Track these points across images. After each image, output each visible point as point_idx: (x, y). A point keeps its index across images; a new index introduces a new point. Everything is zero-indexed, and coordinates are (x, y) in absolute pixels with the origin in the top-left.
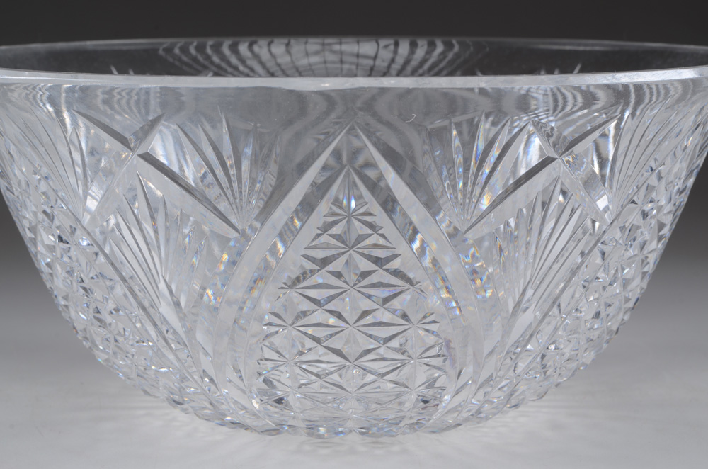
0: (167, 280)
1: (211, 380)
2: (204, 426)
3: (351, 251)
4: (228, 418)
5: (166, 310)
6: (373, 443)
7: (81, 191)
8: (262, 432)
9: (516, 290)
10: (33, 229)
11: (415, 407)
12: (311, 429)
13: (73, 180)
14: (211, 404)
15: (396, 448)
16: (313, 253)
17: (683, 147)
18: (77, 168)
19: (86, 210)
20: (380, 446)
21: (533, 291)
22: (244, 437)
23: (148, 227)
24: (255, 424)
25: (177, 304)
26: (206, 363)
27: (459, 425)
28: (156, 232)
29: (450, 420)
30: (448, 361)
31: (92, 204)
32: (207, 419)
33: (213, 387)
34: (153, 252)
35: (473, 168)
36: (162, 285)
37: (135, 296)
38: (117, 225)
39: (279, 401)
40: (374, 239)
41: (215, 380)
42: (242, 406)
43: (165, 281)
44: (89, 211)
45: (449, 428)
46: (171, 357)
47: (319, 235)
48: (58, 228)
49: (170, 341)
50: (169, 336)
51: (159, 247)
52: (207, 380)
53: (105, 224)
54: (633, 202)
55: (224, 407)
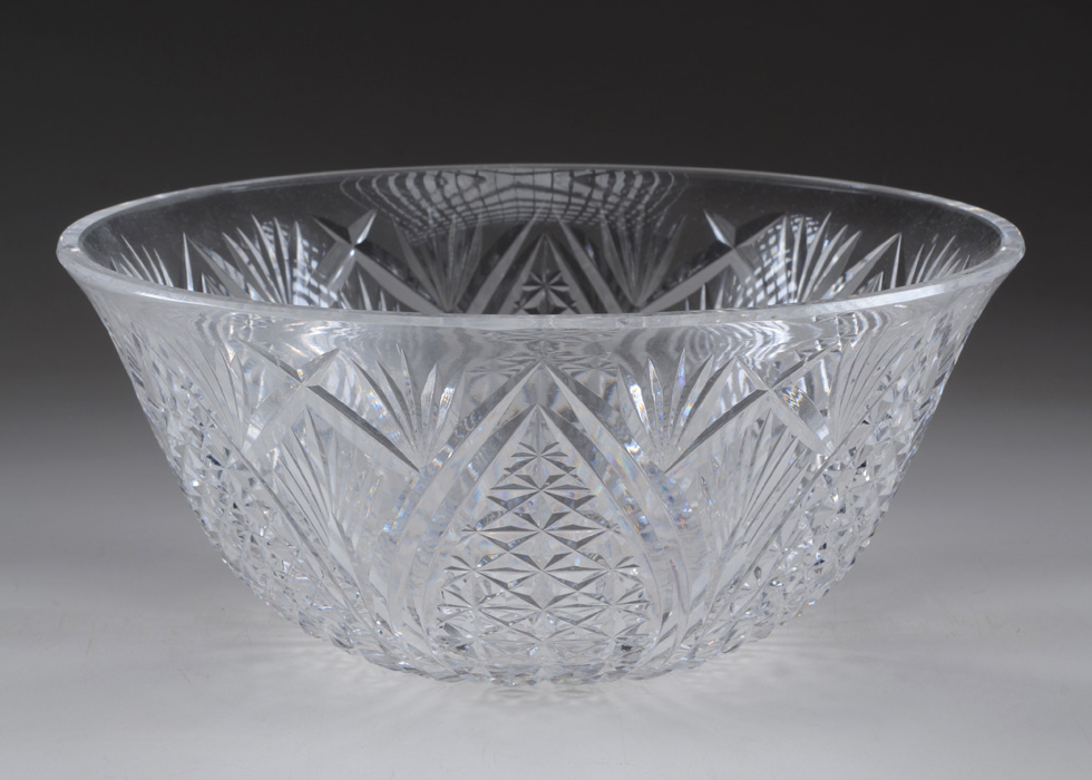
0: (338, 518)
1: (383, 622)
2: (374, 670)
3: (542, 493)
4: (402, 663)
5: (335, 548)
6: (569, 691)
7: (241, 417)
8: (441, 679)
9: (726, 529)
10: (181, 449)
11: (615, 654)
12: (499, 676)
13: (231, 405)
14: (382, 646)
15: (594, 698)
16: (499, 494)
17: (922, 359)
18: (237, 395)
19: (246, 437)
20: (576, 695)
21: (744, 531)
22: (421, 684)
23: (316, 460)
24: (433, 670)
25: (348, 540)
26: (378, 605)
27: (669, 671)
28: (325, 463)
29: (657, 666)
30: (650, 608)
31: (254, 432)
32: (376, 662)
33: (385, 631)
34: (321, 486)
35: (674, 404)
36: (332, 523)
37: (296, 527)
38: (282, 457)
39: (462, 648)
40: (567, 480)
41: (388, 622)
42: (419, 651)
43: (335, 518)
44: (250, 439)
45: (656, 674)
46: (339, 597)
47: (505, 476)
48: (209, 447)
49: (338, 580)
50: (337, 574)
51: (329, 481)
52: (378, 623)
53: (268, 455)
54: (865, 422)
55: (397, 652)
